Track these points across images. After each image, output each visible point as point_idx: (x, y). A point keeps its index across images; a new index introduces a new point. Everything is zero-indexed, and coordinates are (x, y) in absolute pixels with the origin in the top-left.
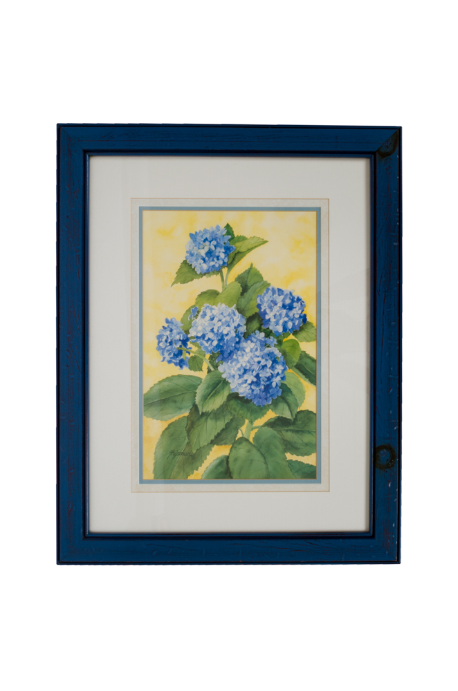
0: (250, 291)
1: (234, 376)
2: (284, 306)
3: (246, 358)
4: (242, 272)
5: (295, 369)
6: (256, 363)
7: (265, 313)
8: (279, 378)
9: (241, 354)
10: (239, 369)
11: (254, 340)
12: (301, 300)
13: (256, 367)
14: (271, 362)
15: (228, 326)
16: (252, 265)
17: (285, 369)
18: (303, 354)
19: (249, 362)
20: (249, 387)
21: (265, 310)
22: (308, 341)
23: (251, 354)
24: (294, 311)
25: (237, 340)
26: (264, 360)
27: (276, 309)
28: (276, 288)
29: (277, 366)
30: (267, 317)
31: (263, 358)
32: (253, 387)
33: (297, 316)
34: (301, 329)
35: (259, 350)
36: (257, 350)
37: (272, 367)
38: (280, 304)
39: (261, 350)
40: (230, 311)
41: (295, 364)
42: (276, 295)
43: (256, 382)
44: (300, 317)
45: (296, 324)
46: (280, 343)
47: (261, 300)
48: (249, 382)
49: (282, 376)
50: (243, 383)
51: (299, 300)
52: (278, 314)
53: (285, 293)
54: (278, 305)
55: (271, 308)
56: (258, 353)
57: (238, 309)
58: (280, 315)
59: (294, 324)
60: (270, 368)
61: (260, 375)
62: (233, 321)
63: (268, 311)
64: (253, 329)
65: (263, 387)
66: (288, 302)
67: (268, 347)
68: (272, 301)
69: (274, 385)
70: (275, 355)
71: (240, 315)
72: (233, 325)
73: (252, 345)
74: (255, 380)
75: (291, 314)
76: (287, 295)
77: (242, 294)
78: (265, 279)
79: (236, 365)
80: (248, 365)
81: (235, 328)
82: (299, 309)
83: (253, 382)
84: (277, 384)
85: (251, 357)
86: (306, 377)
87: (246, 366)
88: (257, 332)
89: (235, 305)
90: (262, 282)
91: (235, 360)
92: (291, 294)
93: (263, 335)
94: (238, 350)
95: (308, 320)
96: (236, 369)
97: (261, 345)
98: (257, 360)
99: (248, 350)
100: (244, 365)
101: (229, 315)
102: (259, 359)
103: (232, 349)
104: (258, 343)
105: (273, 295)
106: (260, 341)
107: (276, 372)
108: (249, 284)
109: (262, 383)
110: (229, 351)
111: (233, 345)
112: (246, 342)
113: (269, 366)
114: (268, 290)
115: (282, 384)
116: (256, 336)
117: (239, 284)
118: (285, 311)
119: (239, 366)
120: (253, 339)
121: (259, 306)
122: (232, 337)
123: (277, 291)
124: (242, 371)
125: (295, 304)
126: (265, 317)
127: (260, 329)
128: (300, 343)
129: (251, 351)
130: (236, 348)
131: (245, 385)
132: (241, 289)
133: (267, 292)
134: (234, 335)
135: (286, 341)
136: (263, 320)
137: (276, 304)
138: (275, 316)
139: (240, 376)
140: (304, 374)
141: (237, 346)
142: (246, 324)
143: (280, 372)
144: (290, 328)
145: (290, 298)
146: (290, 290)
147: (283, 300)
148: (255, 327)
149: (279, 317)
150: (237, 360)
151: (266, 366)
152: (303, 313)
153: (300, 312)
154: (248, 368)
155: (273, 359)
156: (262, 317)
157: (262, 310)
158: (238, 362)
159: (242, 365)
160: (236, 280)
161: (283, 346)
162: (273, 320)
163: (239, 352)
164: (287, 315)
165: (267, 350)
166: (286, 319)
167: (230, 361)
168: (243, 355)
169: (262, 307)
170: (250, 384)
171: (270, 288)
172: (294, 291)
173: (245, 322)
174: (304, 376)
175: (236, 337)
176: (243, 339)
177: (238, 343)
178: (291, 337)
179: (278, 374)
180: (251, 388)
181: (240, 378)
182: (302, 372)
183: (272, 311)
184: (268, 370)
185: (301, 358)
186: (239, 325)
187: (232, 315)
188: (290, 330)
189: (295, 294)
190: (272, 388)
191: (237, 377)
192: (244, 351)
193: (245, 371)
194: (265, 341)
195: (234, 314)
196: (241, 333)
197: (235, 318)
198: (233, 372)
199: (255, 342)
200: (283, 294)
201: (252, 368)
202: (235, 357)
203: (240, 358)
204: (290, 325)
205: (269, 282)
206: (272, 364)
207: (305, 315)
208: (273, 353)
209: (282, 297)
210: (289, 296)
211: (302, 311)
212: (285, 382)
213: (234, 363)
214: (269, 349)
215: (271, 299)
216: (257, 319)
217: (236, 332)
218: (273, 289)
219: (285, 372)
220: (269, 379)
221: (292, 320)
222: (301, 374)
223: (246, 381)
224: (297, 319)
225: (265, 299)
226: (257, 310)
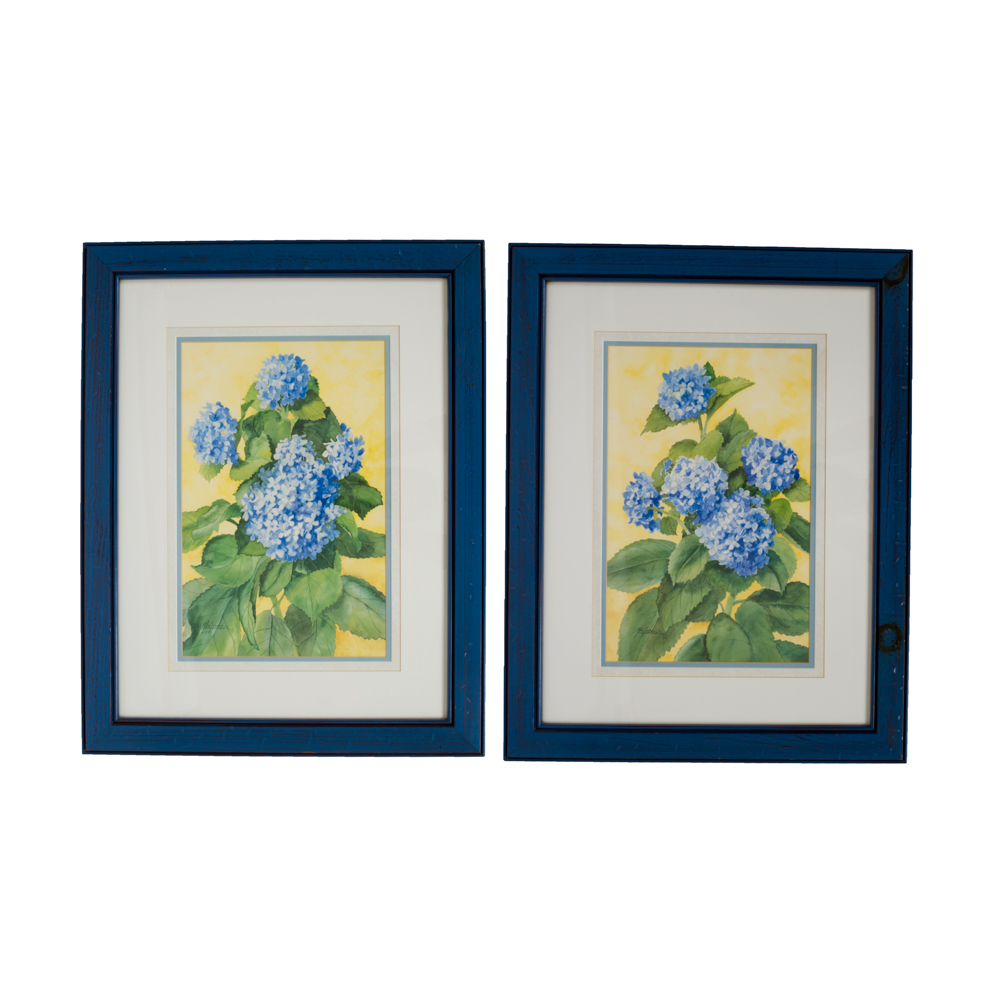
0: (733, 442)
1: (713, 541)
2: (773, 460)
3: (728, 520)
4: (724, 419)
5: (785, 533)
6: (739, 527)
7: (750, 467)
8: (766, 544)
9: (722, 516)
10: (720, 533)
11: (738, 499)
12: (792, 452)
13: (739, 531)
14: (757, 525)
15: (707, 482)
16: (735, 411)
17: (773, 534)
18: (795, 516)
19: (731, 525)
20: (731, 554)
21: (750, 464)
22: (800, 501)
23: (733, 516)
24: (784, 465)
25: (718, 498)
26: (749, 523)
27: (764, 462)
28: (763, 438)
29: (764, 530)
30: (753, 473)
31: (747, 520)
32: (736, 554)
33: (788, 471)
34: (793, 486)
35: (743, 511)
36: (740, 510)
37: (759, 531)
38: (768, 457)
39: (745, 511)
40: (710, 465)
41: (785, 528)
42: (764, 447)
43: (740, 549)
44: (792, 472)
45: (787, 481)
46: (768, 502)
47: (746, 452)
48: (731, 548)
49: (770, 542)
50: (723, 550)
51: (790, 452)
52: (765, 468)
53: (774, 444)
54: (766, 458)
55: (757, 462)
56: (742, 514)
57: (719, 463)
58: (769, 470)
59: (784, 480)
60: (755, 532)
61: (744, 540)
62: (713, 477)
63: (754, 465)
64: (737, 487)
65: (747, 554)
66: (777, 454)
67: (754, 507)
68: (758, 453)
69: (760, 552)
70: (762, 517)
71: (721, 469)
72: (713, 481)
73: (735, 505)
74: (738, 546)
75: (781, 469)
76: (776, 446)
77: (724, 445)
78: (750, 428)
79: (716, 528)
80: (730, 528)
81: (715, 484)
82: (791, 463)
83: (735, 549)
84: (763, 551)
85: (734, 519)
86: (798, 543)
87: (728, 529)
88: (741, 489)
89: (715, 458)
90: (748, 431)
91: (715, 522)
92: (781, 445)
93: (748, 493)
94: (718, 511)
95: (801, 476)
96: (715, 533)
97: (746, 505)
98: (740, 522)
99: (730, 511)
100: (725, 528)
101: (708, 469)
102: (743, 521)
103: (711, 509)
104: (742, 502)
105: (760, 446)
106: (745, 500)
107: (763, 536)
108: (732, 434)
109: (746, 549)
110: (708, 512)
111: (713, 505)
112: (728, 501)
113: (754, 530)
114: (754, 440)
115: (770, 551)
116: (740, 494)
117: (721, 434)
118: (774, 465)
119: (719, 529)
120: (736, 498)
121: (743, 459)
122: (711, 496)
123: (764, 442)
124: (723, 535)
125: (786, 458)
126: (750, 472)
127: (744, 487)
128: (791, 503)
129: (734, 511)
130: (716, 508)
131: (726, 552)
132: (723, 439)
133: (753, 443)
134: (714, 493)
135: (775, 501)
136: (747, 475)
137: (763, 457)
138: (762, 471)
139: (721, 541)
140: (796, 540)
141: (718, 506)
142: (729, 480)
143: (768, 537)
144: (780, 485)
145: (780, 450)
146: (780, 441)
147: (772, 453)
148: (738, 484)
149: (766, 473)
150: (717, 523)
151: (751, 529)
152: (796, 468)
153: (791, 466)
154: (729, 532)
155: (759, 521)
156: (747, 472)
157: (747, 464)
158: (719, 525)
159: (722, 528)
160: (716, 429)
161: (771, 507)
162: (760, 476)
163: (720, 513)
164: (776, 471)
165: (752, 511)
166: (775, 475)
167: (708, 524)
168: (724, 517)
169: (747, 460)
170: (733, 551)
171: (757, 438)
172: (785, 442)
173: (727, 478)
174: (795, 542)
175: (716, 495)
176: (724, 497)
177: (719, 502)
178: (781, 496)
179: (765, 539)
180: (733, 555)
181: (720, 543)
182: (793, 537)
183: (758, 465)
184: (753, 534)
185: (792, 520)
186: (720, 482)
187: (712, 469)
188: (779, 487)
189: (786, 446)
190: (758, 555)
191: (717, 542)
192: (726, 512)
193: (727, 535)
194: (751, 500)
195: (715, 469)
196: (722, 491)
197: (715, 473)
198: (712, 537)
199: (739, 502)
200: (771, 445)
201: (735, 532)
202: (714, 518)
203: (720, 520)
204: (780, 482)
205: (755, 431)
206: (759, 527)
207: (797, 471)
208: (759, 514)
209: (771, 449)
210: (779, 448)
211: (794, 466)
212: (773, 549)
213: (713, 526)
214: (755, 509)
215: (758, 451)
216: (740, 474)
217: (716, 489)
218: (760, 439)
219: (774, 537)
220: (754, 545)
221: (782, 476)
222: (792, 540)
223: (728, 547)
224: (788, 474)
225: (751, 451)
226: (741, 464)
